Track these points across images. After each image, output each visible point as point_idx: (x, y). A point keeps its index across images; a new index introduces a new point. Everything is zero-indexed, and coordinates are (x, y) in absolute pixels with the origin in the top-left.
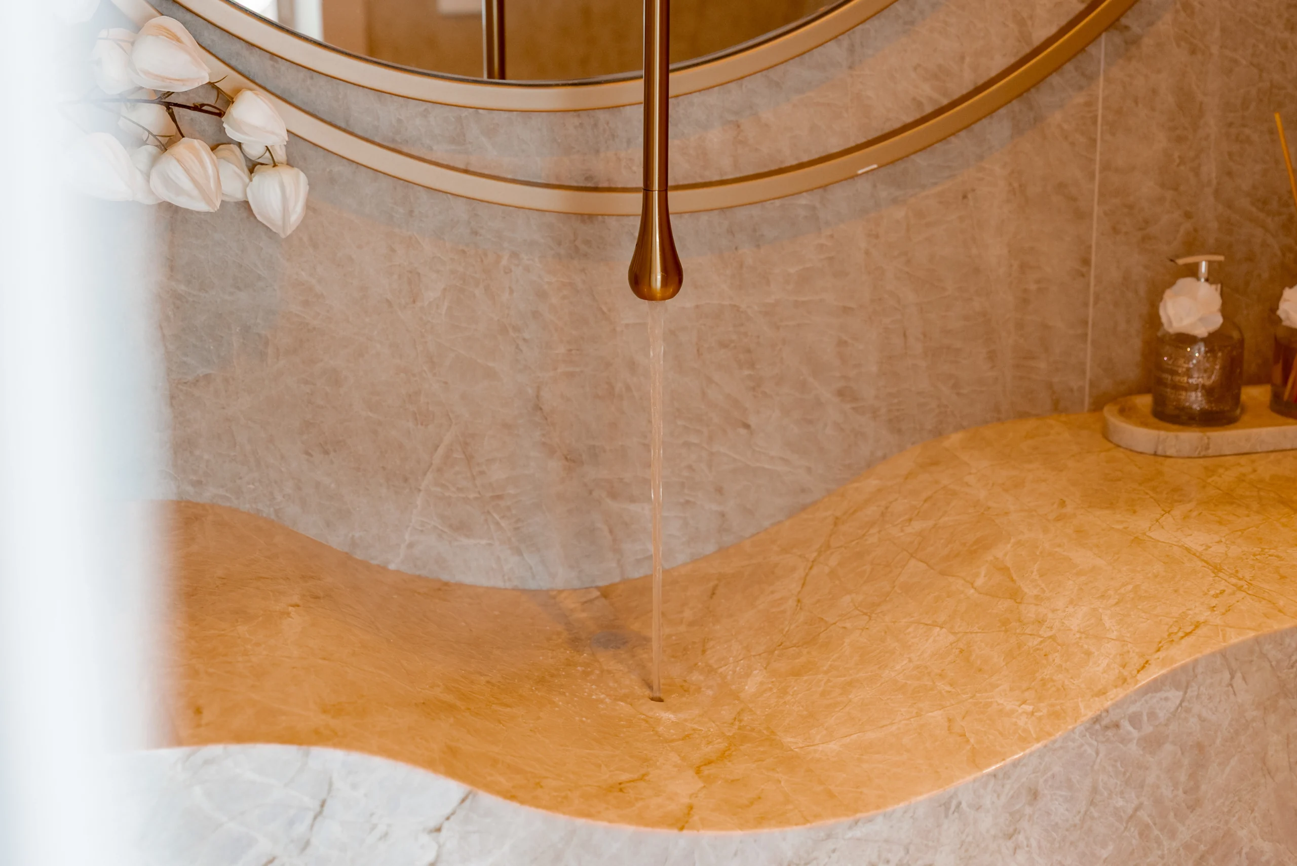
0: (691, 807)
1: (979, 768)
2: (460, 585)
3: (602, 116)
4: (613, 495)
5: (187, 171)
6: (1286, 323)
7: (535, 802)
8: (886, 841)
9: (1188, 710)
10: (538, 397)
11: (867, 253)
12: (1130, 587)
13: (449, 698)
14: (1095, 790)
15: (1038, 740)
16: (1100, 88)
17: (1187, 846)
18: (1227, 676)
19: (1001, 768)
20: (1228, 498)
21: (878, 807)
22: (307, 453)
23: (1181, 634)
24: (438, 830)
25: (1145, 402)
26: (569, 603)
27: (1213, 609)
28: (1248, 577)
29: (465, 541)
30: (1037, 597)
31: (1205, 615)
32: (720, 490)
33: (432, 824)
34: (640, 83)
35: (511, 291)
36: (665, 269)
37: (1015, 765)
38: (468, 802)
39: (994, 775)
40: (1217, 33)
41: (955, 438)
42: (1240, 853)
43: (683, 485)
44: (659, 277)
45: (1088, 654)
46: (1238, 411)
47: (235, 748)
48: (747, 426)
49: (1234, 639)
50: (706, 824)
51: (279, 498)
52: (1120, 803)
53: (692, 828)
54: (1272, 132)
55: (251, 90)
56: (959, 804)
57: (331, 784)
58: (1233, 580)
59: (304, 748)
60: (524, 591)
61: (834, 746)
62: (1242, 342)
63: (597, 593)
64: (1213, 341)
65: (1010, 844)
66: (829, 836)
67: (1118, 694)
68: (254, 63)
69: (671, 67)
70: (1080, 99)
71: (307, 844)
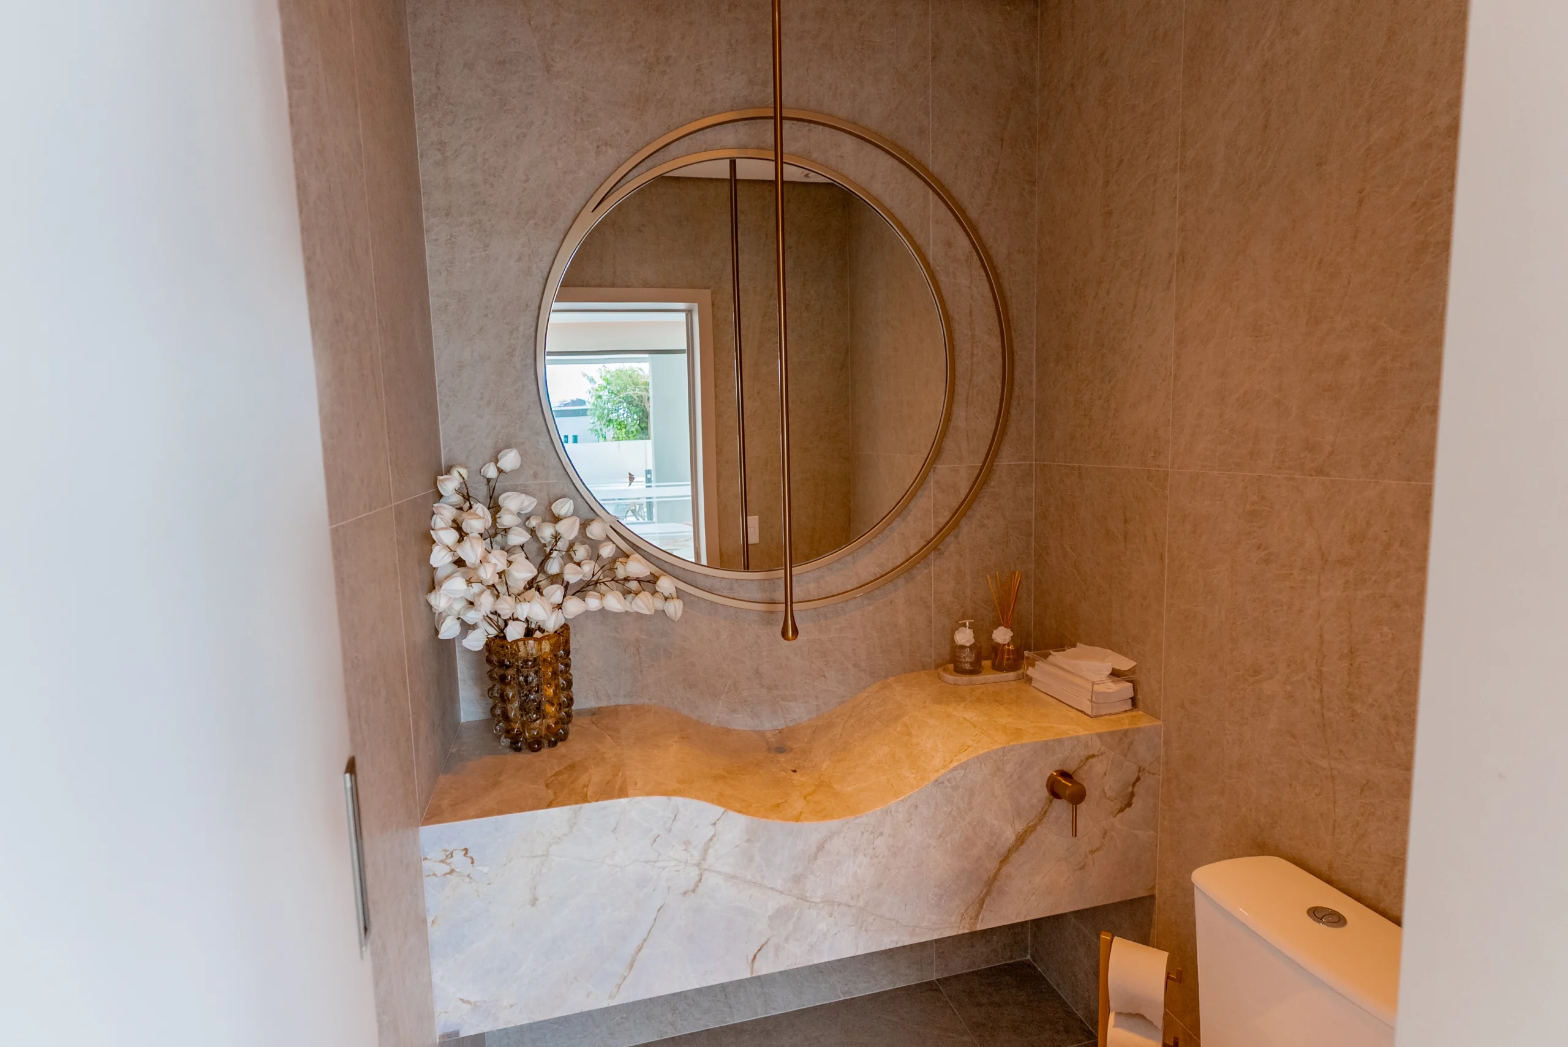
0: (801, 813)
1: (897, 798)
2: (734, 730)
3: (776, 581)
4: (783, 700)
5: (643, 602)
6: (995, 641)
7: (748, 813)
8: (867, 824)
9: (966, 777)
10: (758, 669)
11: (861, 621)
12: (947, 732)
13: (724, 773)
14: (937, 805)
15: (917, 788)
16: (932, 568)
17: (969, 823)
18: (979, 765)
19: (904, 798)
20: (979, 700)
21: (864, 812)
22: (684, 688)
23: (963, 750)
24: (715, 824)
25: (951, 666)
26: (768, 735)
27: (974, 741)
28: (985, 729)
29: (735, 715)
30: (916, 735)
31: (971, 743)
32: (817, 697)
33: (713, 822)
34: (783, 571)
35: (749, 636)
36: (792, 631)
37: (909, 797)
38: (725, 814)
39: (902, 800)
40: (968, 550)
41: (891, 679)
42: (987, 825)
43: (805, 696)
44: (791, 633)
45: (933, 756)
46: (981, 670)
47: (646, 798)
48: (825, 677)
49: (981, 752)
50: (806, 819)
51: (676, 703)
52: (945, 809)
53: (801, 821)
54: (987, 580)
55: (664, 575)
56: (891, 811)
57: (678, 809)
58: (981, 730)
59: (669, 797)
60: (754, 731)
61: (849, 789)
62: (981, 647)
63: (778, 732)
64: (971, 647)
65: (909, 824)
66: (847, 823)
67: (943, 771)
68: (667, 567)
69: (793, 566)
70: (926, 571)
71: (671, 830)
